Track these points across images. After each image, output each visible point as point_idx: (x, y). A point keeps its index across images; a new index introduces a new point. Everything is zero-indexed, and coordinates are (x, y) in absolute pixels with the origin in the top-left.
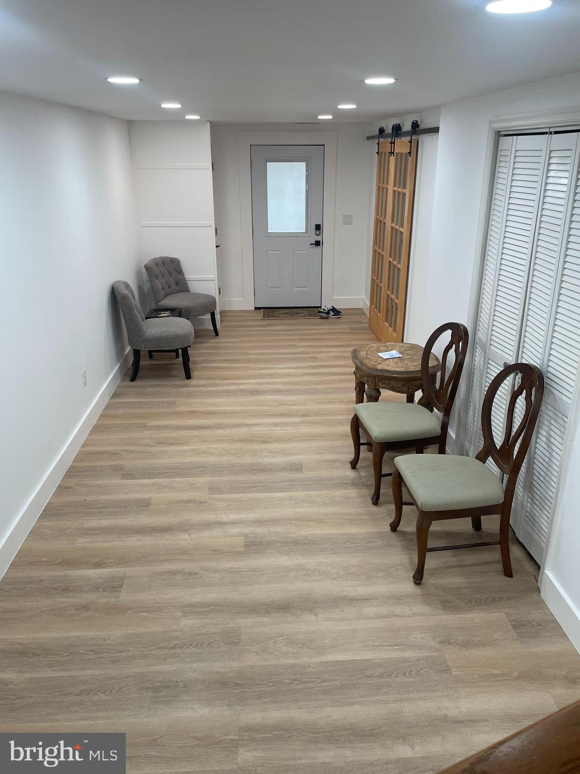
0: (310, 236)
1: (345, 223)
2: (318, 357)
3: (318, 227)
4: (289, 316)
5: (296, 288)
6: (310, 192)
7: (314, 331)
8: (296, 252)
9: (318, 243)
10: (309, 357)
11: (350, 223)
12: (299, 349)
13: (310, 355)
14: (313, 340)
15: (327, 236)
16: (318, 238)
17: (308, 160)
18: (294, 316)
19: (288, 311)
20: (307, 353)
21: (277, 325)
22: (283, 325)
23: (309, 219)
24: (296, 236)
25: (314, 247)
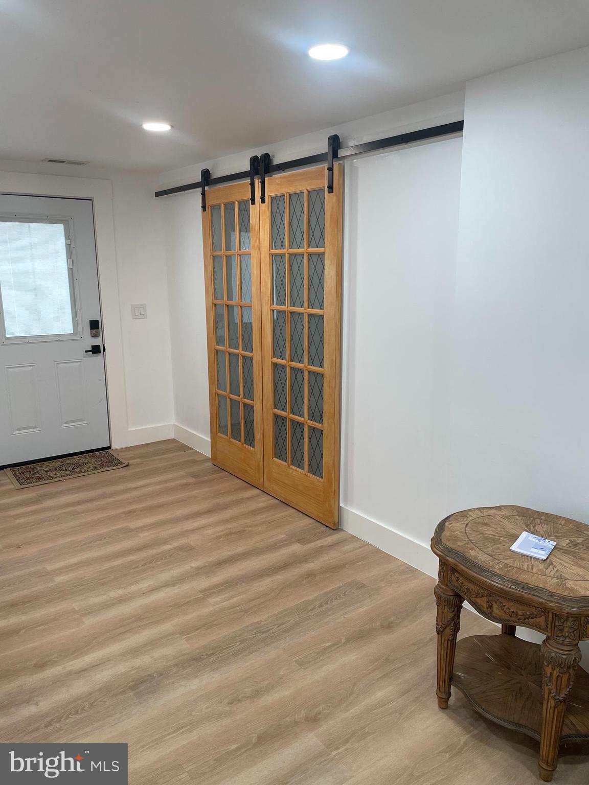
0: (82, 339)
1: (135, 317)
2: (192, 543)
3: (95, 325)
4: (68, 472)
5: (67, 423)
6: (75, 270)
7: (136, 493)
8: (60, 365)
9: (96, 350)
10: (175, 548)
11: (143, 316)
12: (142, 535)
13: (176, 544)
14: (151, 510)
15: (110, 337)
16: (97, 342)
17: (68, 221)
18: (77, 470)
19: (57, 463)
20: (165, 541)
21: (59, 493)
22: (71, 491)
23: (79, 313)
24: (59, 340)
25: (89, 356)
